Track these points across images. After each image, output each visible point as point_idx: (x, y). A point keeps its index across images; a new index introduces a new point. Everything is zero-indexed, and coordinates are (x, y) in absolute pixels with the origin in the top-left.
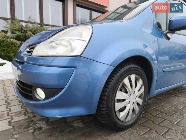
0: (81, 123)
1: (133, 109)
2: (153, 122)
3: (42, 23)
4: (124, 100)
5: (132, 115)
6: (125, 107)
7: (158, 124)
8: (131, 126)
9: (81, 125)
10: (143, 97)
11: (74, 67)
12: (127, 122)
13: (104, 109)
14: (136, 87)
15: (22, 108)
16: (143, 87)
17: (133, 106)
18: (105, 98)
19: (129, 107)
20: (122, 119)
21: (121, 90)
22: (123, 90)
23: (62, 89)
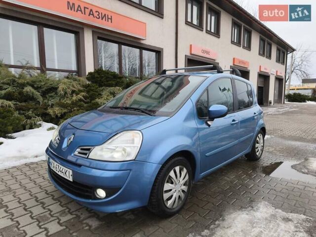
0: (132, 215)
1: (179, 196)
2: (198, 206)
3: (43, 68)
4: (171, 190)
5: (178, 202)
6: (172, 196)
7: (202, 208)
8: (178, 212)
9: (132, 217)
10: (188, 184)
11: (130, 170)
12: (174, 209)
13: (154, 200)
14: (180, 177)
15: (62, 206)
16: (187, 175)
17: (179, 194)
18: (155, 191)
19: (175, 195)
20: (170, 207)
21: (168, 182)
22: (170, 181)
23: (121, 188)
